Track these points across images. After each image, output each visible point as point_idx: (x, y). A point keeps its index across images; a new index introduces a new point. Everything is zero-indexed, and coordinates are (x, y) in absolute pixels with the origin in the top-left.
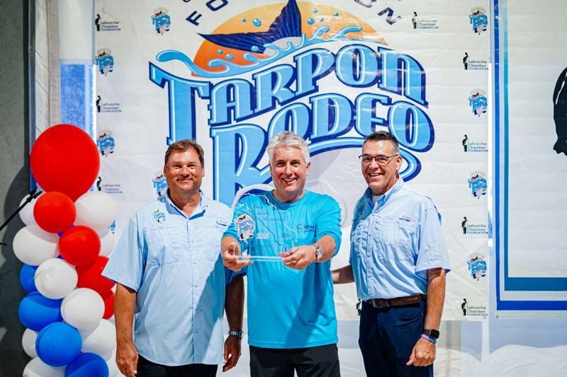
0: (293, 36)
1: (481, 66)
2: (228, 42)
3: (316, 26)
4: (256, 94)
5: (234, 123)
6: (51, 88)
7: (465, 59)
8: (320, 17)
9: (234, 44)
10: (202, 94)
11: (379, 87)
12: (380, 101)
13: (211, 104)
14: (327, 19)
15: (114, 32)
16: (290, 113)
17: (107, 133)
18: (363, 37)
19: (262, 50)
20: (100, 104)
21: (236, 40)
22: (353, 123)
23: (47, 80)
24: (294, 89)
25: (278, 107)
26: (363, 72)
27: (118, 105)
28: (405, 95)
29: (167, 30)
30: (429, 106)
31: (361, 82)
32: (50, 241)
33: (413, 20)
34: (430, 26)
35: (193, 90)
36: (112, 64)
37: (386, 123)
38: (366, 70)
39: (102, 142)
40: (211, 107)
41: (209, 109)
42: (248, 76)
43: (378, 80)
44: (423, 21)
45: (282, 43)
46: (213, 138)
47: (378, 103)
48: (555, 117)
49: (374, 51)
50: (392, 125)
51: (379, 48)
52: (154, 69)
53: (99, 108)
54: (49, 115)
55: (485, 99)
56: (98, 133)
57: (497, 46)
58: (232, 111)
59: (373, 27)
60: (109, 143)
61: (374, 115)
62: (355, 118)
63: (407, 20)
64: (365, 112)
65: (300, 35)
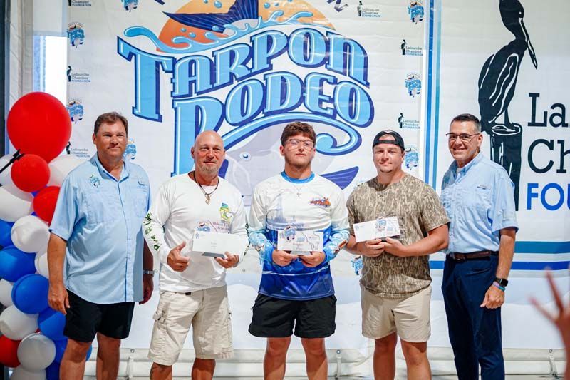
0: (250, 18)
1: (417, 52)
2: (190, 21)
3: (271, 10)
4: (215, 70)
5: (194, 95)
6: (24, 56)
7: (403, 45)
8: (276, 2)
9: (197, 23)
10: (166, 68)
11: (326, 68)
12: (327, 80)
13: (174, 77)
14: (282, 4)
15: (86, 7)
16: (246, 88)
17: (76, 101)
18: (314, 21)
19: (222, 30)
20: (70, 74)
21: (198, 19)
22: (302, 99)
23: (20, 49)
24: (250, 67)
25: (236, 83)
26: (313, 54)
27: (88, 75)
28: (349, 75)
29: (135, 8)
30: (370, 86)
31: (310, 63)
32: (25, 200)
33: (358, 8)
34: (374, 14)
35: (158, 64)
36: (83, 37)
37: (332, 100)
38: (315, 52)
39: (71, 109)
40: (173, 81)
41: (172, 82)
42: (208, 53)
43: (326, 61)
44: (367, 10)
45: (241, 24)
46: (176, 109)
47: (325, 82)
48: (480, 100)
49: (323, 35)
50: (337, 102)
51: (327, 32)
52: (122, 44)
53: (69, 78)
54: (22, 82)
55: (420, 82)
56: (68, 101)
57: (431, 35)
58: (193, 84)
59: (323, 13)
60: (78, 110)
61: (321, 93)
62: (304, 94)
63: (353, 8)
64: (313, 90)
65: (257, 18)
